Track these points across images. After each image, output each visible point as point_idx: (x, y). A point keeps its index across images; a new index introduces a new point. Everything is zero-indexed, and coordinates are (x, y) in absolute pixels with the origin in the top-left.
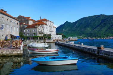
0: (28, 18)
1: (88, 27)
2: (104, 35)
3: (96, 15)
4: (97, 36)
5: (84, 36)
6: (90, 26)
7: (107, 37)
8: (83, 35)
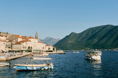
0: (18, 36)
1: (95, 38)
2: (112, 46)
3: (103, 26)
4: (105, 47)
5: (91, 47)
6: (96, 37)
7: (115, 48)
8: (89, 47)
